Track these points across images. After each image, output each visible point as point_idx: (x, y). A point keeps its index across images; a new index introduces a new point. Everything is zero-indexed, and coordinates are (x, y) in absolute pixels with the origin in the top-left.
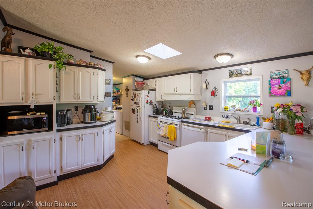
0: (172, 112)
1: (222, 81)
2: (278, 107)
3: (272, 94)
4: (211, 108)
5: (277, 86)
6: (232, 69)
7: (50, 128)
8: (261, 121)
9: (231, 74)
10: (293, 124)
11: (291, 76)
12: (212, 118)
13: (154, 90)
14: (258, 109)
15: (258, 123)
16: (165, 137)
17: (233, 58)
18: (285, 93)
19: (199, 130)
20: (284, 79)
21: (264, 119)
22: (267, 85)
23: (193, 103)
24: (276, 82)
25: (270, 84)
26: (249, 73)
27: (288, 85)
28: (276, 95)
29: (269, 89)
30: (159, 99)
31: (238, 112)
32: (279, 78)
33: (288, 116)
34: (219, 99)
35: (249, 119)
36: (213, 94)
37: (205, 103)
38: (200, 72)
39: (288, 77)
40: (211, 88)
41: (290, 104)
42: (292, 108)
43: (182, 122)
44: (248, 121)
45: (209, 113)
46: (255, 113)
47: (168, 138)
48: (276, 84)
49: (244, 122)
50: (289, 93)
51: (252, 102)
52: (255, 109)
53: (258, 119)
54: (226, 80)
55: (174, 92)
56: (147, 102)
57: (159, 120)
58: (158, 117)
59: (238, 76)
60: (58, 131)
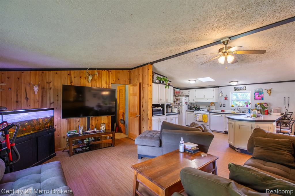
0: (200, 109)
1: (230, 92)
2: (258, 104)
3: (255, 99)
4: (224, 106)
5: (258, 95)
6: (236, 87)
7: (164, 114)
8: (250, 110)
9: (235, 89)
10: (264, 111)
11: (263, 92)
12: (225, 111)
13: (188, 96)
14: (249, 106)
15: (249, 112)
16: (200, 121)
17: (239, 83)
18: (261, 99)
19: (221, 116)
20: (261, 92)
21: (252, 110)
22: (253, 95)
23: (213, 103)
24: (257, 94)
25: (254, 94)
26: (245, 89)
27: (262, 95)
28: (257, 100)
29: (254, 97)
30: (191, 101)
31: (239, 107)
32: (258, 92)
33: (262, 108)
34: (229, 101)
35: (245, 110)
36: (226, 99)
37: (221, 103)
38: (218, 87)
39: (262, 92)
40: (224, 96)
41: (263, 103)
42: (264, 104)
43: (210, 113)
44: (244, 111)
45: (223, 108)
46: (247, 108)
47: (203, 121)
48: (257, 95)
49: (242, 112)
50: (262, 99)
51: (246, 103)
52: (247, 106)
53: (249, 110)
54: (232, 92)
55: (203, 98)
56: (185, 103)
57: (195, 112)
58: (194, 111)
59: (239, 90)
60: (166, 115)
